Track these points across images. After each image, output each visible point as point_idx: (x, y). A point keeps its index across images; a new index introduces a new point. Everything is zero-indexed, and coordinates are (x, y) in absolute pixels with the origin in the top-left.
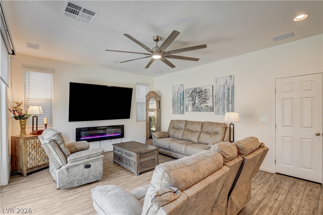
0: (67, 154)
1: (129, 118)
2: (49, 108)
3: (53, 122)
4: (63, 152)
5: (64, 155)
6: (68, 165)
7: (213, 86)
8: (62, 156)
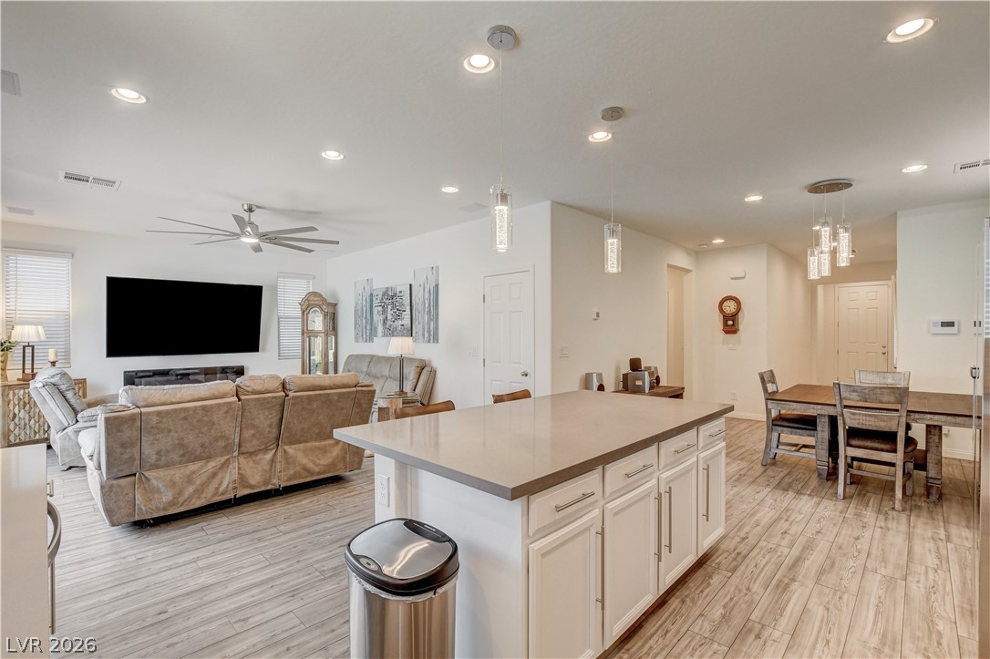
0: (78, 408)
1: (257, 350)
2: (61, 330)
3: (72, 358)
4: (71, 406)
5: (73, 409)
6: (78, 425)
7: (411, 285)
8: (67, 409)
